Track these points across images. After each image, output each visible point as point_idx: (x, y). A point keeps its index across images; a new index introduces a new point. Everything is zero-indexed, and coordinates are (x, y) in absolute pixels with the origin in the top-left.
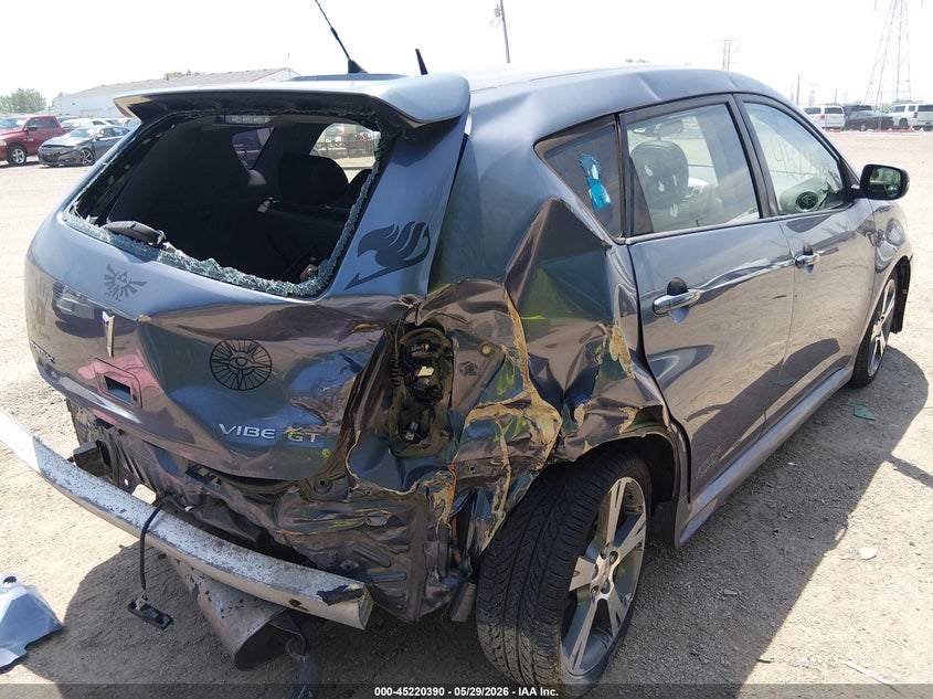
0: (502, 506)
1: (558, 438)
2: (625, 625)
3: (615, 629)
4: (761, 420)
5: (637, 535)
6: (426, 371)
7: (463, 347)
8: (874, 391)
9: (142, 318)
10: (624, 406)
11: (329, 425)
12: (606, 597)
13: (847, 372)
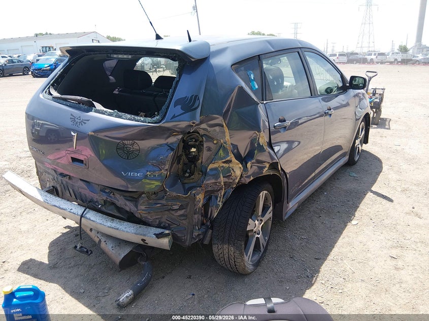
0: (221, 201)
1: (241, 175)
2: (266, 249)
3: (262, 249)
4: (313, 174)
5: (269, 215)
6: (193, 150)
7: (207, 141)
8: (357, 167)
9: (90, 133)
10: (265, 162)
11: (163, 171)
12: (259, 236)
13: (346, 158)
